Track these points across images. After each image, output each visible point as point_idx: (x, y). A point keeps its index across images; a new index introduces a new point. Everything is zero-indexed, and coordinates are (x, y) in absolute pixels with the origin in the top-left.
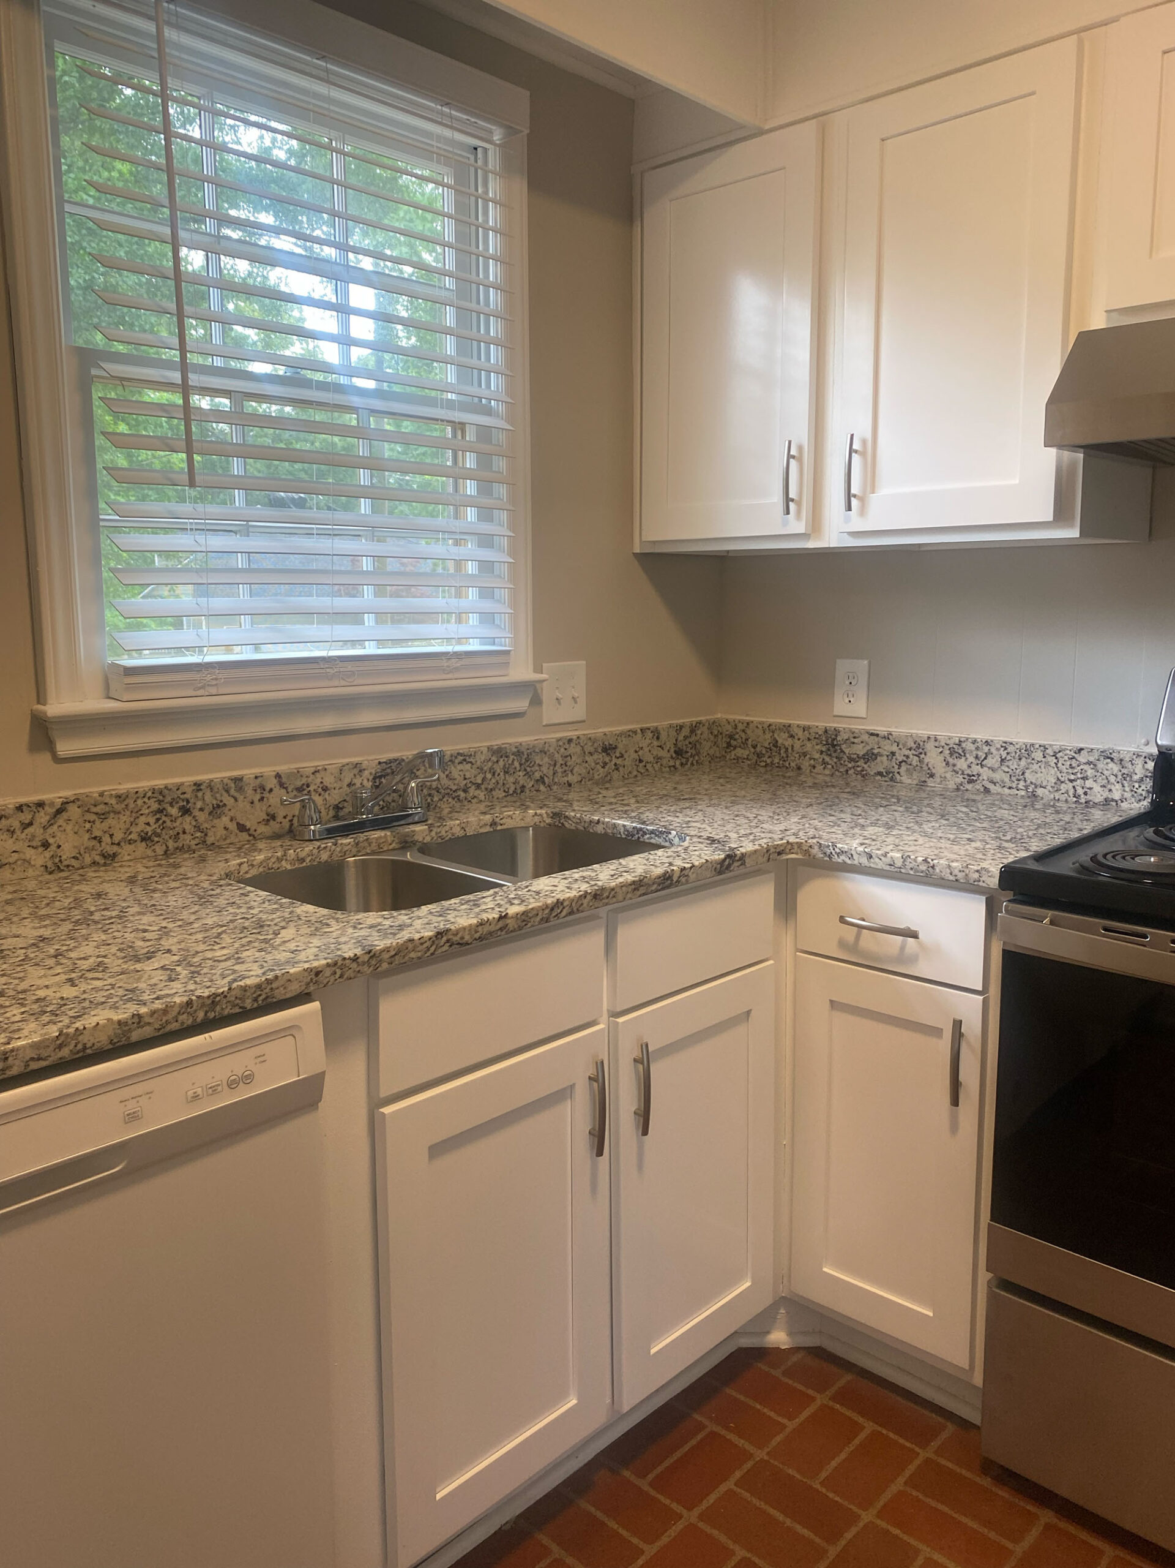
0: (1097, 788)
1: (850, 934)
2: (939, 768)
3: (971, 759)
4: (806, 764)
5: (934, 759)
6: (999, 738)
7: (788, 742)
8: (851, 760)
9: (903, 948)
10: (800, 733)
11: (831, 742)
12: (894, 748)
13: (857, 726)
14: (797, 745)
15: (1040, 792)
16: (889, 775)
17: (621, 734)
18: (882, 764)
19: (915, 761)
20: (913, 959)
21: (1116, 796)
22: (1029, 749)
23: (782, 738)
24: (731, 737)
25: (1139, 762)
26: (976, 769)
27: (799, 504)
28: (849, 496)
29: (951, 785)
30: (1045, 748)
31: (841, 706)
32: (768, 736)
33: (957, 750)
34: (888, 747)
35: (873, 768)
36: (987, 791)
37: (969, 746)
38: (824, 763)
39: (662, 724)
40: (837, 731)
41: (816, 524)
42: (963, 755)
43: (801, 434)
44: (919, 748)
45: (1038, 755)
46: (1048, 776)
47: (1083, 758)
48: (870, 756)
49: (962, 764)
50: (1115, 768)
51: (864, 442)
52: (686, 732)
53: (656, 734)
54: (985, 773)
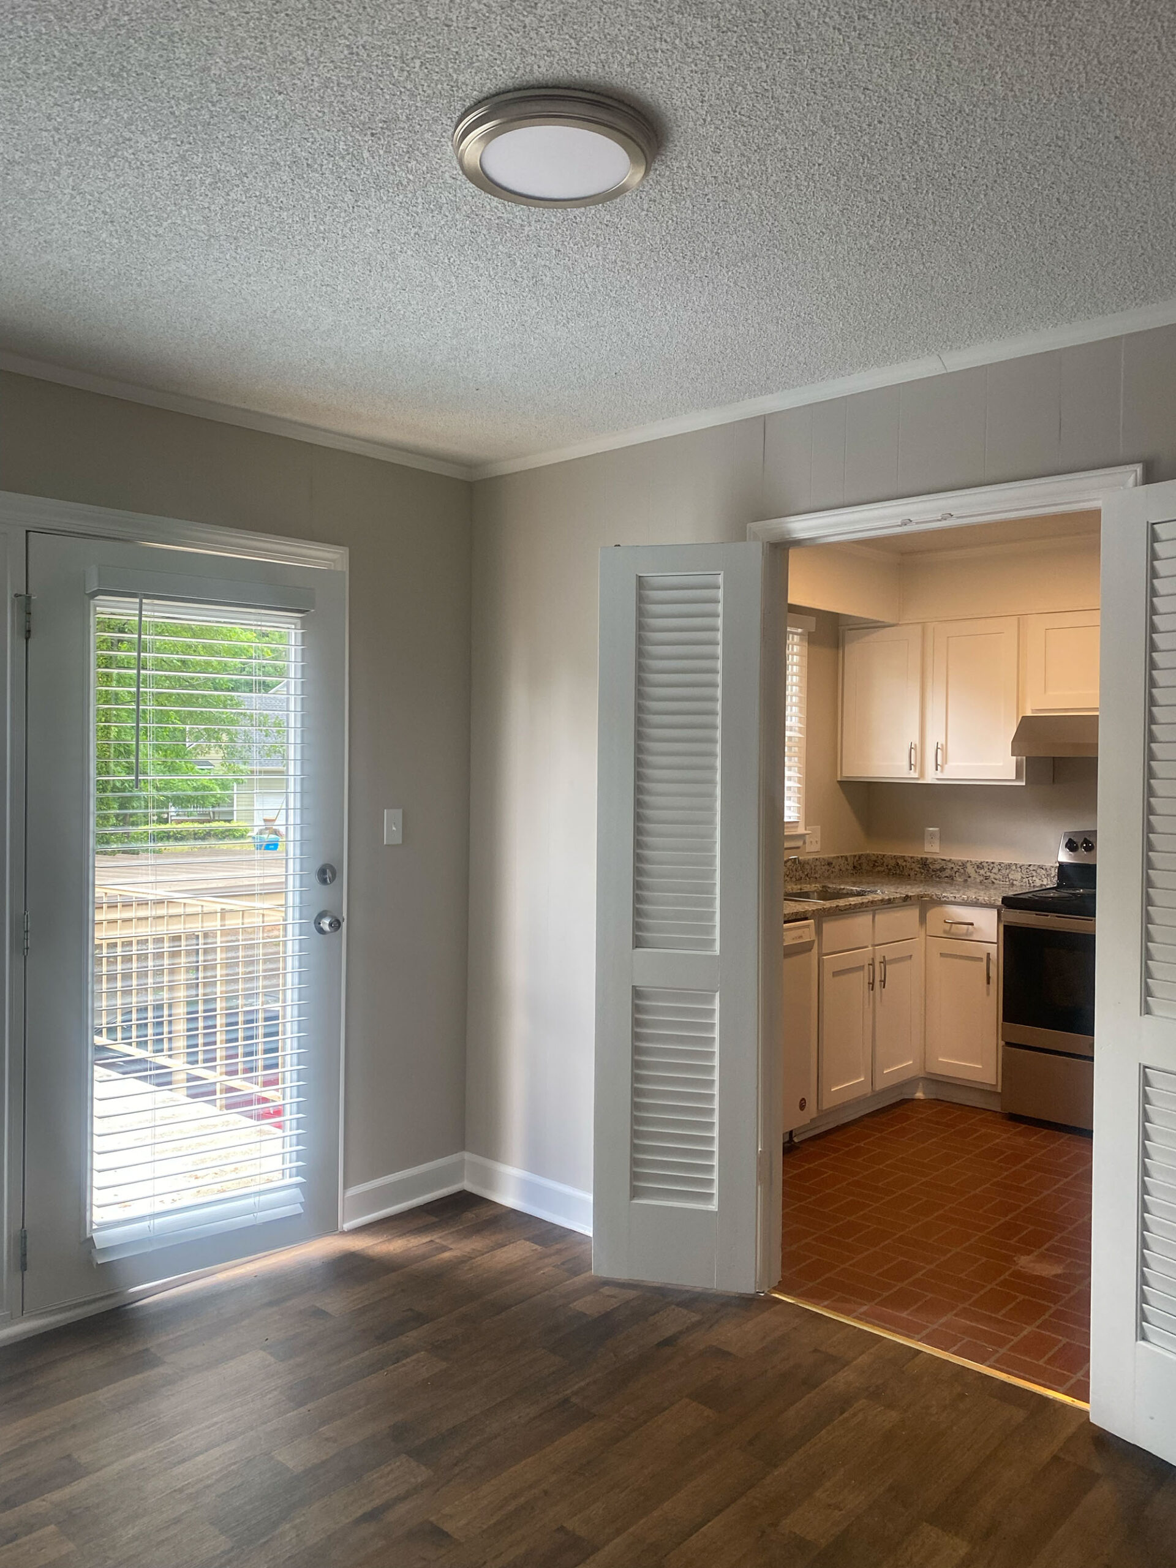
0: (1037, 880)
1: (947, 926)
2: (973, 874)
3: (986, 870)
4: (912, 873)
5: (970, 870)
6: (997, 861)
7: (904, 864)
8: (933, 871)
9: (968, 929)
10: (909, 860)
11: (924, 863)
12: (953, 866)
13: (935, 857)
14: (908, 864)
15: (1015, 882)
16: (951, 877)
17: (834, 858)
18: (948, 873)
19: (962, 871)
20: (971, 934)
21: (1045, 883)
22: (1010, 865)
23: (900, 862)
24: (875, 861)
25: (1053, 869)
26: (988, 874)
27: (915, 766)
28: (937, 765)
29: (978, 880)
30: (1016, 864)
31: (928, 848)
32: (894, 861)
33: (980, 866)
34: (951, 865)
35: (943, 874)
36: (993, 883)
37: (985, 864)
38: (922, 873)
39: (848, 854)
40: (927, 859)
41: (922, 774)
42: (983, 868)
43: (916, 740)
44: (964, 865)
45: (1014, 868)
46: (1018, 876)
47: (1031, 868)
48: (942, 869)
49: (982, 872)
50: (1044, 872)
51: (942, 745)
52: (857, 858)
53: (846, 858)
54: (992, 875)
